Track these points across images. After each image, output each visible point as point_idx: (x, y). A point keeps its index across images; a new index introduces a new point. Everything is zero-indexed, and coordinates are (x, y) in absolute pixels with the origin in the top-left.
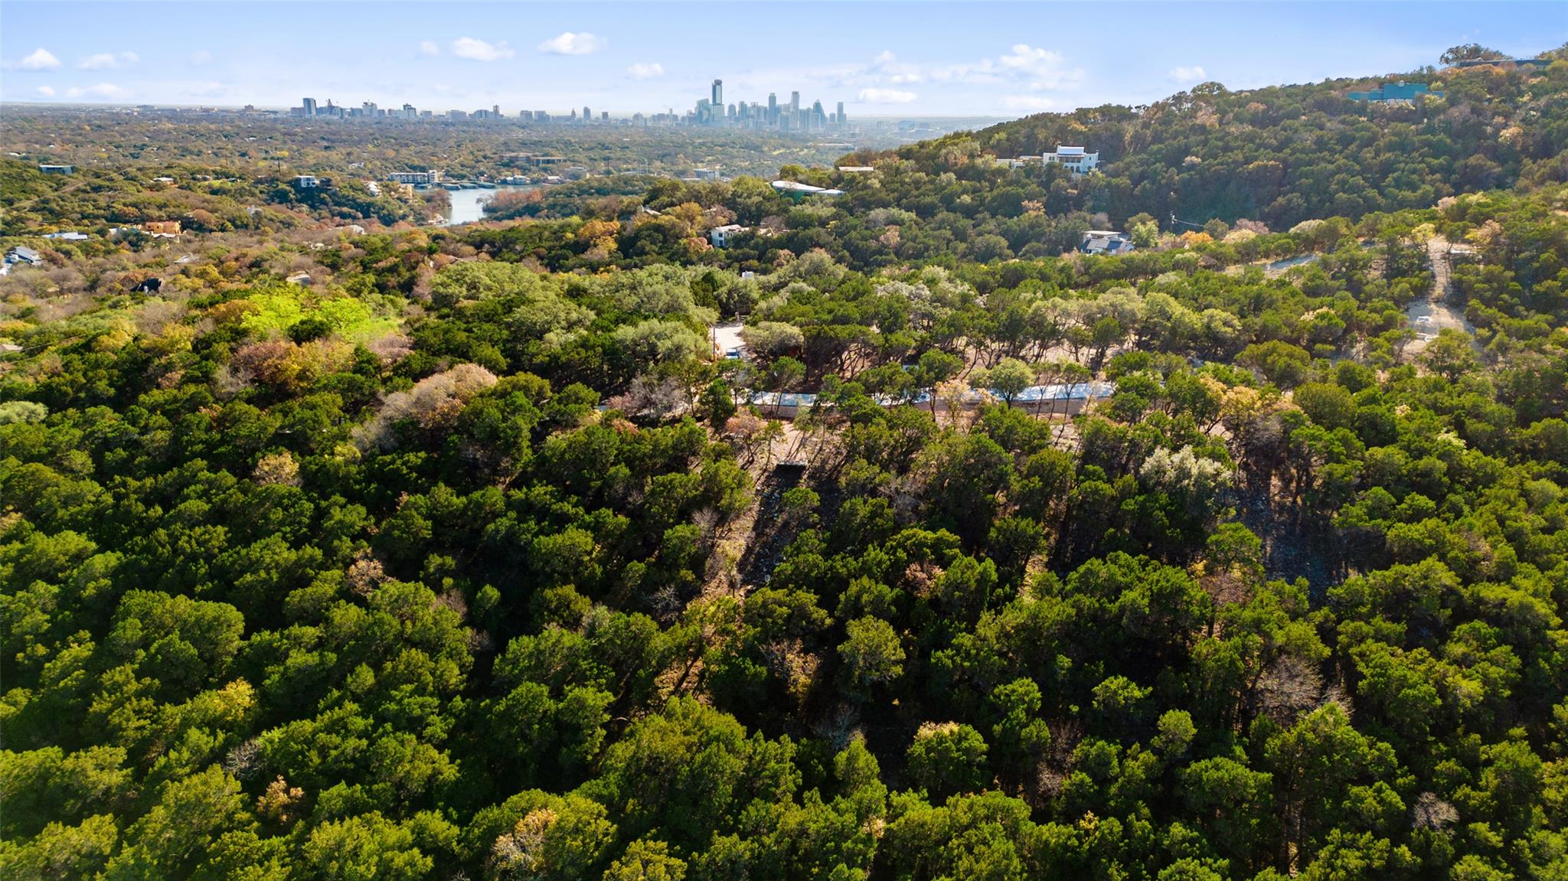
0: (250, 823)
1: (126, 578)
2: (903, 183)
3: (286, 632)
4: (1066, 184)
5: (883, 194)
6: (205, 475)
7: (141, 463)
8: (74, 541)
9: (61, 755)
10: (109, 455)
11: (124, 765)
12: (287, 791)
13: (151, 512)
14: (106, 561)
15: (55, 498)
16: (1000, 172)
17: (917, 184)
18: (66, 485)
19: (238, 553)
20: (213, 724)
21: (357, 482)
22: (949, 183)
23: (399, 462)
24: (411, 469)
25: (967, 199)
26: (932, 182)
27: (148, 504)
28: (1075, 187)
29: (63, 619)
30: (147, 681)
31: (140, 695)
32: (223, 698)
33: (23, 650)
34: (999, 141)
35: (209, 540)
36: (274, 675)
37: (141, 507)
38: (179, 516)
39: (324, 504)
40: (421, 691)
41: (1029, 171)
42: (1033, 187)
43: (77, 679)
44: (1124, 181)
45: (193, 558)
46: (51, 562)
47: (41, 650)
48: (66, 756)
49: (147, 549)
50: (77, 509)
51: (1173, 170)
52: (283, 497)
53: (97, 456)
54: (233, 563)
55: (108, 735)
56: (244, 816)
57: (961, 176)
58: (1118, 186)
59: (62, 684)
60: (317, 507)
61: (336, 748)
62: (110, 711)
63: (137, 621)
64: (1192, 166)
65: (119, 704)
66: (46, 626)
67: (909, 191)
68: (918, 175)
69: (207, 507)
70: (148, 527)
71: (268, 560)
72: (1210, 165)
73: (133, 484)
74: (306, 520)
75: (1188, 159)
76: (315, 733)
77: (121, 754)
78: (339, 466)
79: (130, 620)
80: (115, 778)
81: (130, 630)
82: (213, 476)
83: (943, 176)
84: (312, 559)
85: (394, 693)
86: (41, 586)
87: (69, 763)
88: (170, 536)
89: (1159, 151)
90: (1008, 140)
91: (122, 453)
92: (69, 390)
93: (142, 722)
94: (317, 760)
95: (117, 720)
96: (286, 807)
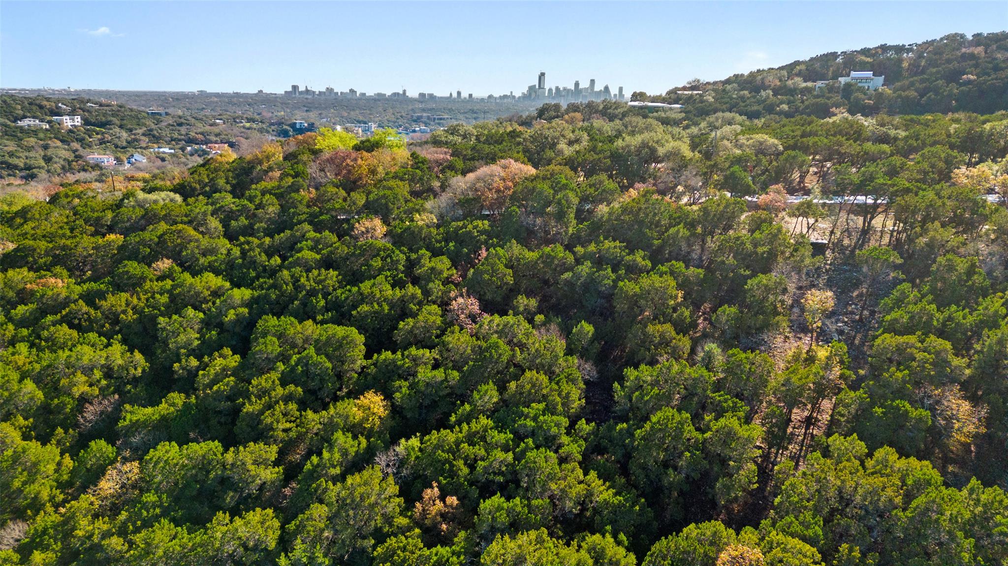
0: (410, 529)
1: (257, 307)
2: (731, 98)
3: (406, 353)
4: (863, 96)
5: (718, 105)
6: (312, 234)
7: (259, 228)
8: (215, 281)
9: (221, 449)
10: (233, 223)
11: (276, 463)
12: (443, 498)
13: (272, 262)
14: (242, 294)
15: (197, 251)
16: (808, 90)
17: (742, 98)
18: (205, 242)
19: (350, 291)
20: (355, 430)
21: (437, 241)
22: (768, 97)
23: (470, 226)
24: (481, 232)
25: (785, 107)
26: (754, 97)
27: (270, 256)
28: (870, 99)
29: (210, 338)
30: (292, 387)
31: (287, 399)
32: (359, 407)
33: (179, 361)
34: (800, 71)
35: (324, 280)
36: (402, 389)
37: (264, 257)
38: (297, 263)
39: (414, 256)
40: (551, 409)
41: (831, 89)
42: (838, 98)
43: (227, 385)
44: (912, 94)
45: (312, 293)
46: (198, 294)
47: (194, 362)
48: (226, 450)
49: (274, 286)
50: (214, 258)
51: (953, 85)
52: (379, 250)
53: (225, 223)
54: (346, 298)
55: (261, 434)
56: (403, 521)
57: (776, 92)
58: (907, 97)
59: (215, 388)
60: (408, 259)
61: (483, 459)
62: (262, 412)
63: (275, 339)
64: (969, 82)
65: (270, 406)
66: (196, 343)
67: (737, 104)
68: (742, 93)
69: (318, 257)
70: (273, 273)
71: (378, 295)
72: (985, 82)
73: (256, 241)
74: (401, 267)
75: (965, 76)
76: (458, 443)
77: (272, 451)
78: (421, 228)
79: (269, 337)
80: (270, 474)
81: (270, 346)
82: (318, 235)
83: (763, 93)
84: (413, 296)
85: (526, 410)
86: (190, 312)
87: (230, 457)
88: (292, 276)
89: (938, 72)
90: (807, 69)
91: (243, 221)
92: (198, 186)
93: (288, 425)
94: (466, 470)
95: (269, 420)
96: (444, 516)
